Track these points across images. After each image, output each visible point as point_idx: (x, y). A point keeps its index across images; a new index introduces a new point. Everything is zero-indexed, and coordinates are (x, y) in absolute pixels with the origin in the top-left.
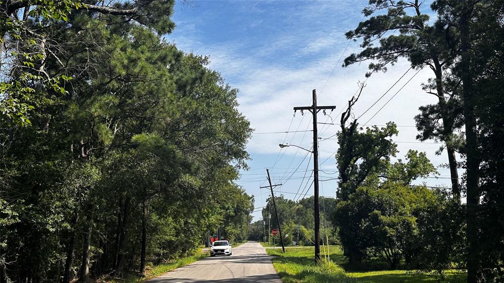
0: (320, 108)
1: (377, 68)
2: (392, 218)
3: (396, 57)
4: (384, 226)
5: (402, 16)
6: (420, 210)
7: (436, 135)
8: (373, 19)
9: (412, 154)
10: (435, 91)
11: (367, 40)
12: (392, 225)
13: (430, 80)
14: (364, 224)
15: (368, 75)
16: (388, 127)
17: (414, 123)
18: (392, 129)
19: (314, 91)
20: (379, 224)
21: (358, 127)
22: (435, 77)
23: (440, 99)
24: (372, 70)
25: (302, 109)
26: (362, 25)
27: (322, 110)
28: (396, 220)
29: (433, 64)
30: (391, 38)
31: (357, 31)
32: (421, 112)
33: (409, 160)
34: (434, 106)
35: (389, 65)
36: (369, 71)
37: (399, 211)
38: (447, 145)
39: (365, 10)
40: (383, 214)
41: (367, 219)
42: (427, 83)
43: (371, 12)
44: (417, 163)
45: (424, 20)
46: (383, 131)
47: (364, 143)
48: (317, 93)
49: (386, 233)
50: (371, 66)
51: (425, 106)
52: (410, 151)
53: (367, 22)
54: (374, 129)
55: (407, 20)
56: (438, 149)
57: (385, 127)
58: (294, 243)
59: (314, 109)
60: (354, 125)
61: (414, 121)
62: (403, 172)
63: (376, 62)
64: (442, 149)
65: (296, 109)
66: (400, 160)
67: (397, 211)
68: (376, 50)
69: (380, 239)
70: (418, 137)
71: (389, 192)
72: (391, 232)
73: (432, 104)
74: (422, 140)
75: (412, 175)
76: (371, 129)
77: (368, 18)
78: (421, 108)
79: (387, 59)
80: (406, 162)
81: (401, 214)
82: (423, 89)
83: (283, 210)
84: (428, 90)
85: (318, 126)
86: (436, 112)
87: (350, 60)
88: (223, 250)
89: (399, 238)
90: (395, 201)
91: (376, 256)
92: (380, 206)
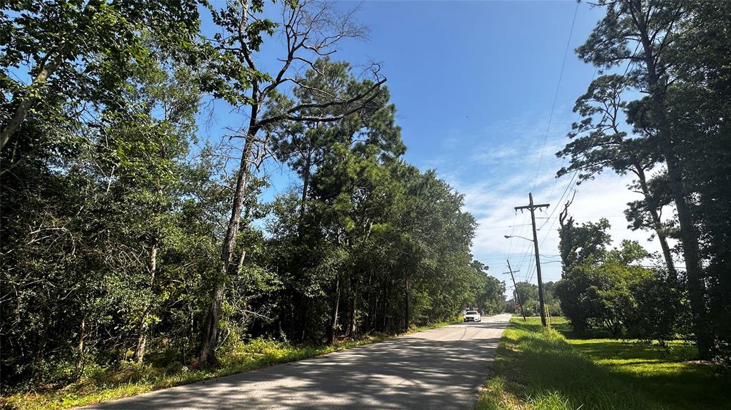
0: (537, 206)
1: (586, 177)
2: (609, 292)
3: (601, 168)
4: (602, 299)
5: (603, 137)
6: (636, 285)
7: (646, 225)
8: (577, 140)
9: (626, 243)
10: (641, 190)
11: (575, 157)
12: (610, 299)
13: (634, 181)
14: (583, 298)
15: (578, 184)
16: (601, 222)
17: (624, 216)
18: (605, 224)
19: (530, 194)
20: (597, 298)
21: (574, 223)
22: (639, 179)
23: (646, 195)
24: (581, 179)
25: (522, 208)
26: (568, 146)
27: (538, 208)
28: (613, 294)
29: (636, 170)
30: (595, 152)
31: (565, 151)
32: (629, 207)
33: (623, 247)
34: (641, 202)
35: (596, 174)
36: (579, 180)
37: (616, 286)
38: (658, 233)
39: (569, 134)
40: (600, 289)
41: (585, 294)
42: (632, 184)
43: (574, 135)
44: (631, 250)
45: (623, 136)
46: (597, 226)
47: (580, 235)
48: (533, 195)
49: (604, 305)
50: (581, 176)
51: (632, 202)
52: (624, 241)
53: (573, 143)
54: (589, 225)
55: (607, 139)
56: (649, 237)
57: (599, 222)
58: (535, 314)
59: (532, 207)
60: (570, 222)
61: (624, 214)
62: (618, 257)
63: (584, 173)
64: (653, 236)
65: (516, 208)
66: (615, 248)
67: (614, 286)
68: (583, 163)
69: (599, 311)
70: (629, 227)
71: (605, 271)
72: (608, 304)
73: (639, 200)
74: (633, 230)
75: (628, 259)
76: (586, 224)
77: (573, 140)
78: (629, 204)
79: (594, 170)
80: (620, 249)
81: (617, 289)
82: (629, 189)
83: (528, 292)
84: (634, 189)
85: (536, 220)
86: (643, 206)
87: (561, 172)
88: (473, 318)
89: (618, 310)
90: (611, 277)
91: (597, 326)
92: (597, 282)
